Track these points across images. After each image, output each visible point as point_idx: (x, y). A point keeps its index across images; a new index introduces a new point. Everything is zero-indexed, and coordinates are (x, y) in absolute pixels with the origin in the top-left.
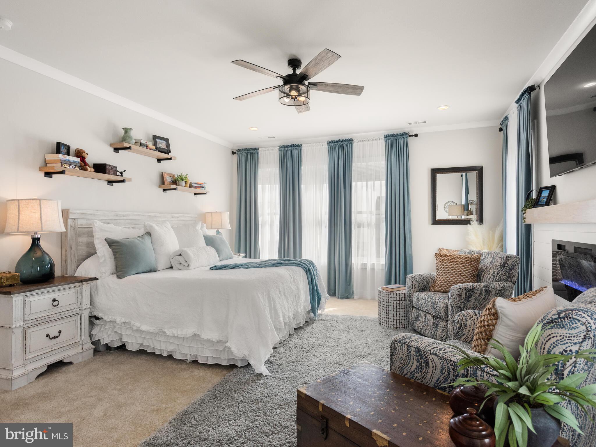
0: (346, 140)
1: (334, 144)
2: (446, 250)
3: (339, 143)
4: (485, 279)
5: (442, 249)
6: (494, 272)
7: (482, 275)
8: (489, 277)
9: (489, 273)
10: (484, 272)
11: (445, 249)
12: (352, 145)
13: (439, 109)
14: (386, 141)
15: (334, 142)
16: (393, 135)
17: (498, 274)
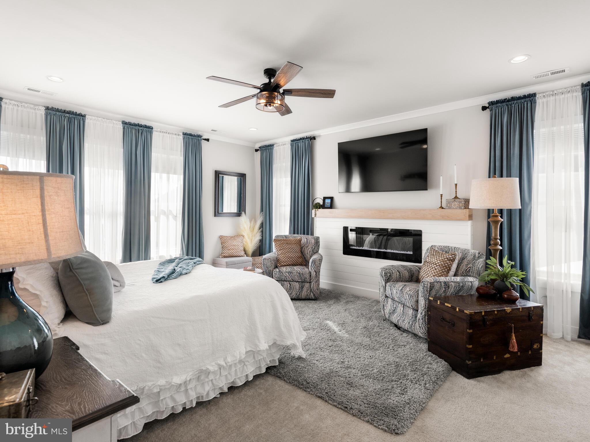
0: (146, 127)
1: (132, 126)
2: (227, 237)
3: (137, 128)
4: (306, 252)
5: (222, 236)
6: (312, 248)
7: (303, 250)
8: (309, 251)
9: (308, 249)
10: (303, 249)
11: (225, 236)
12: (151, 133)
13: (250, 129)
14: (184, 139)
15: (132, 125)
16: (191, 135)
17: (314, 248)
